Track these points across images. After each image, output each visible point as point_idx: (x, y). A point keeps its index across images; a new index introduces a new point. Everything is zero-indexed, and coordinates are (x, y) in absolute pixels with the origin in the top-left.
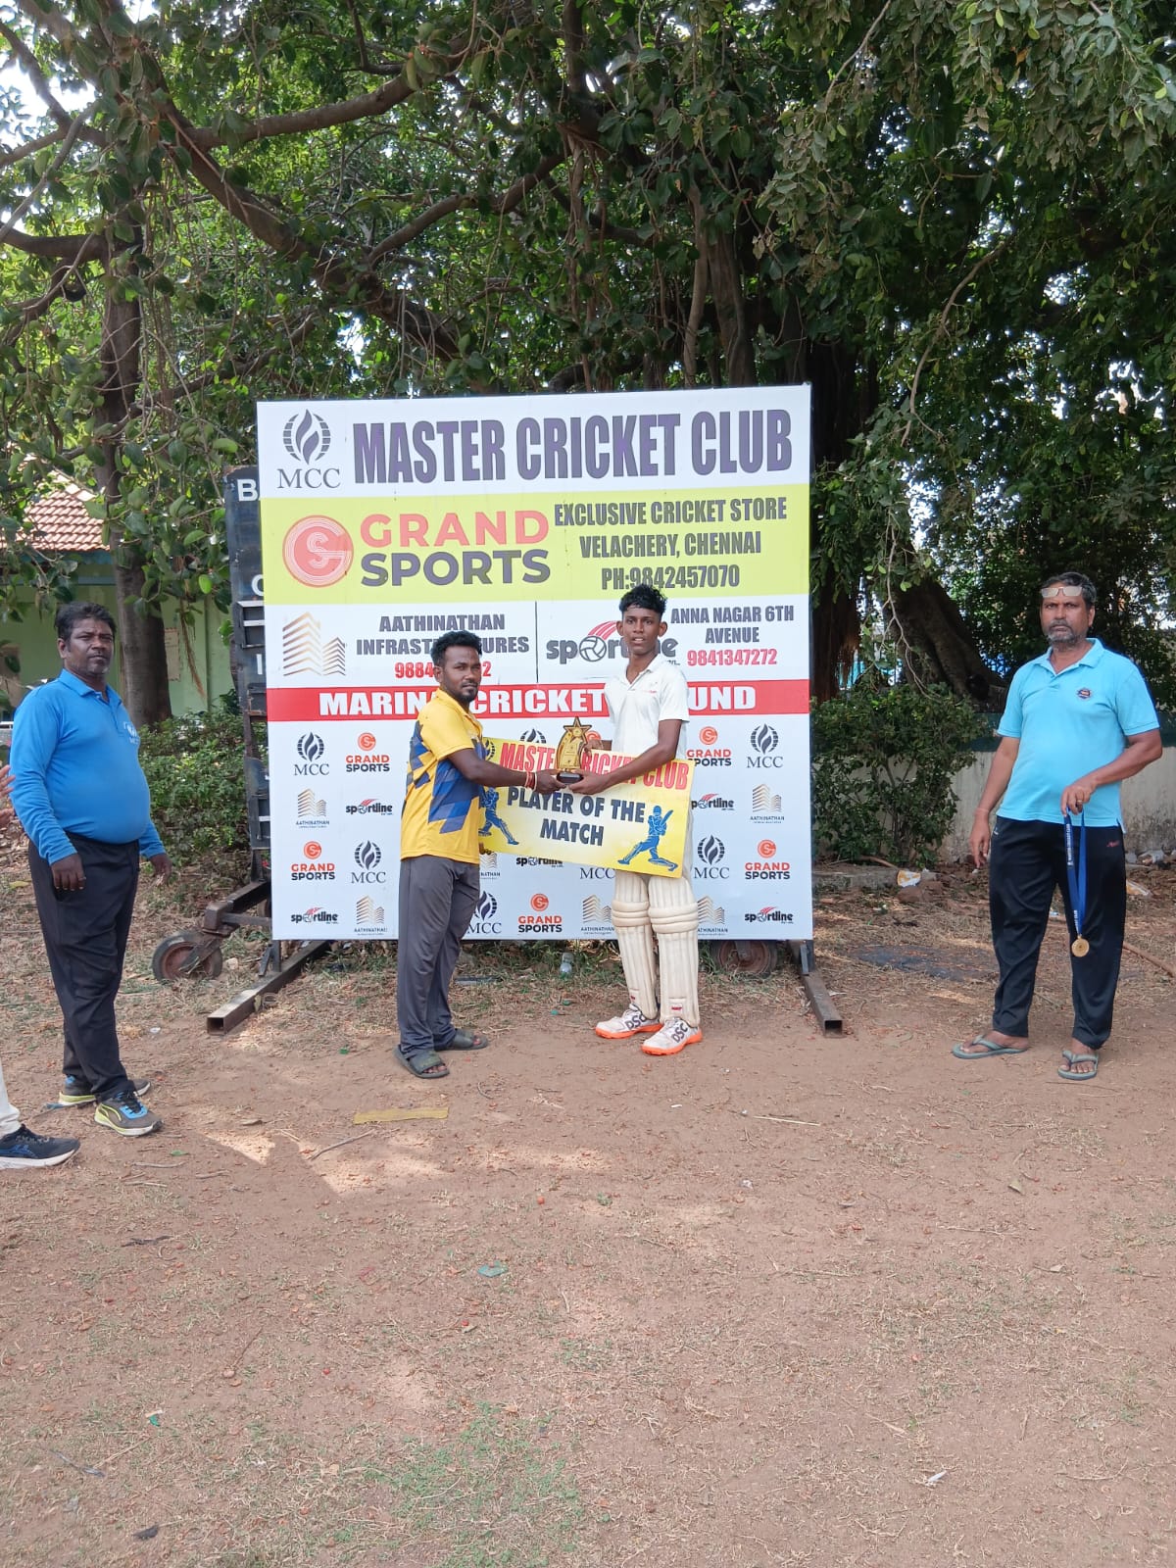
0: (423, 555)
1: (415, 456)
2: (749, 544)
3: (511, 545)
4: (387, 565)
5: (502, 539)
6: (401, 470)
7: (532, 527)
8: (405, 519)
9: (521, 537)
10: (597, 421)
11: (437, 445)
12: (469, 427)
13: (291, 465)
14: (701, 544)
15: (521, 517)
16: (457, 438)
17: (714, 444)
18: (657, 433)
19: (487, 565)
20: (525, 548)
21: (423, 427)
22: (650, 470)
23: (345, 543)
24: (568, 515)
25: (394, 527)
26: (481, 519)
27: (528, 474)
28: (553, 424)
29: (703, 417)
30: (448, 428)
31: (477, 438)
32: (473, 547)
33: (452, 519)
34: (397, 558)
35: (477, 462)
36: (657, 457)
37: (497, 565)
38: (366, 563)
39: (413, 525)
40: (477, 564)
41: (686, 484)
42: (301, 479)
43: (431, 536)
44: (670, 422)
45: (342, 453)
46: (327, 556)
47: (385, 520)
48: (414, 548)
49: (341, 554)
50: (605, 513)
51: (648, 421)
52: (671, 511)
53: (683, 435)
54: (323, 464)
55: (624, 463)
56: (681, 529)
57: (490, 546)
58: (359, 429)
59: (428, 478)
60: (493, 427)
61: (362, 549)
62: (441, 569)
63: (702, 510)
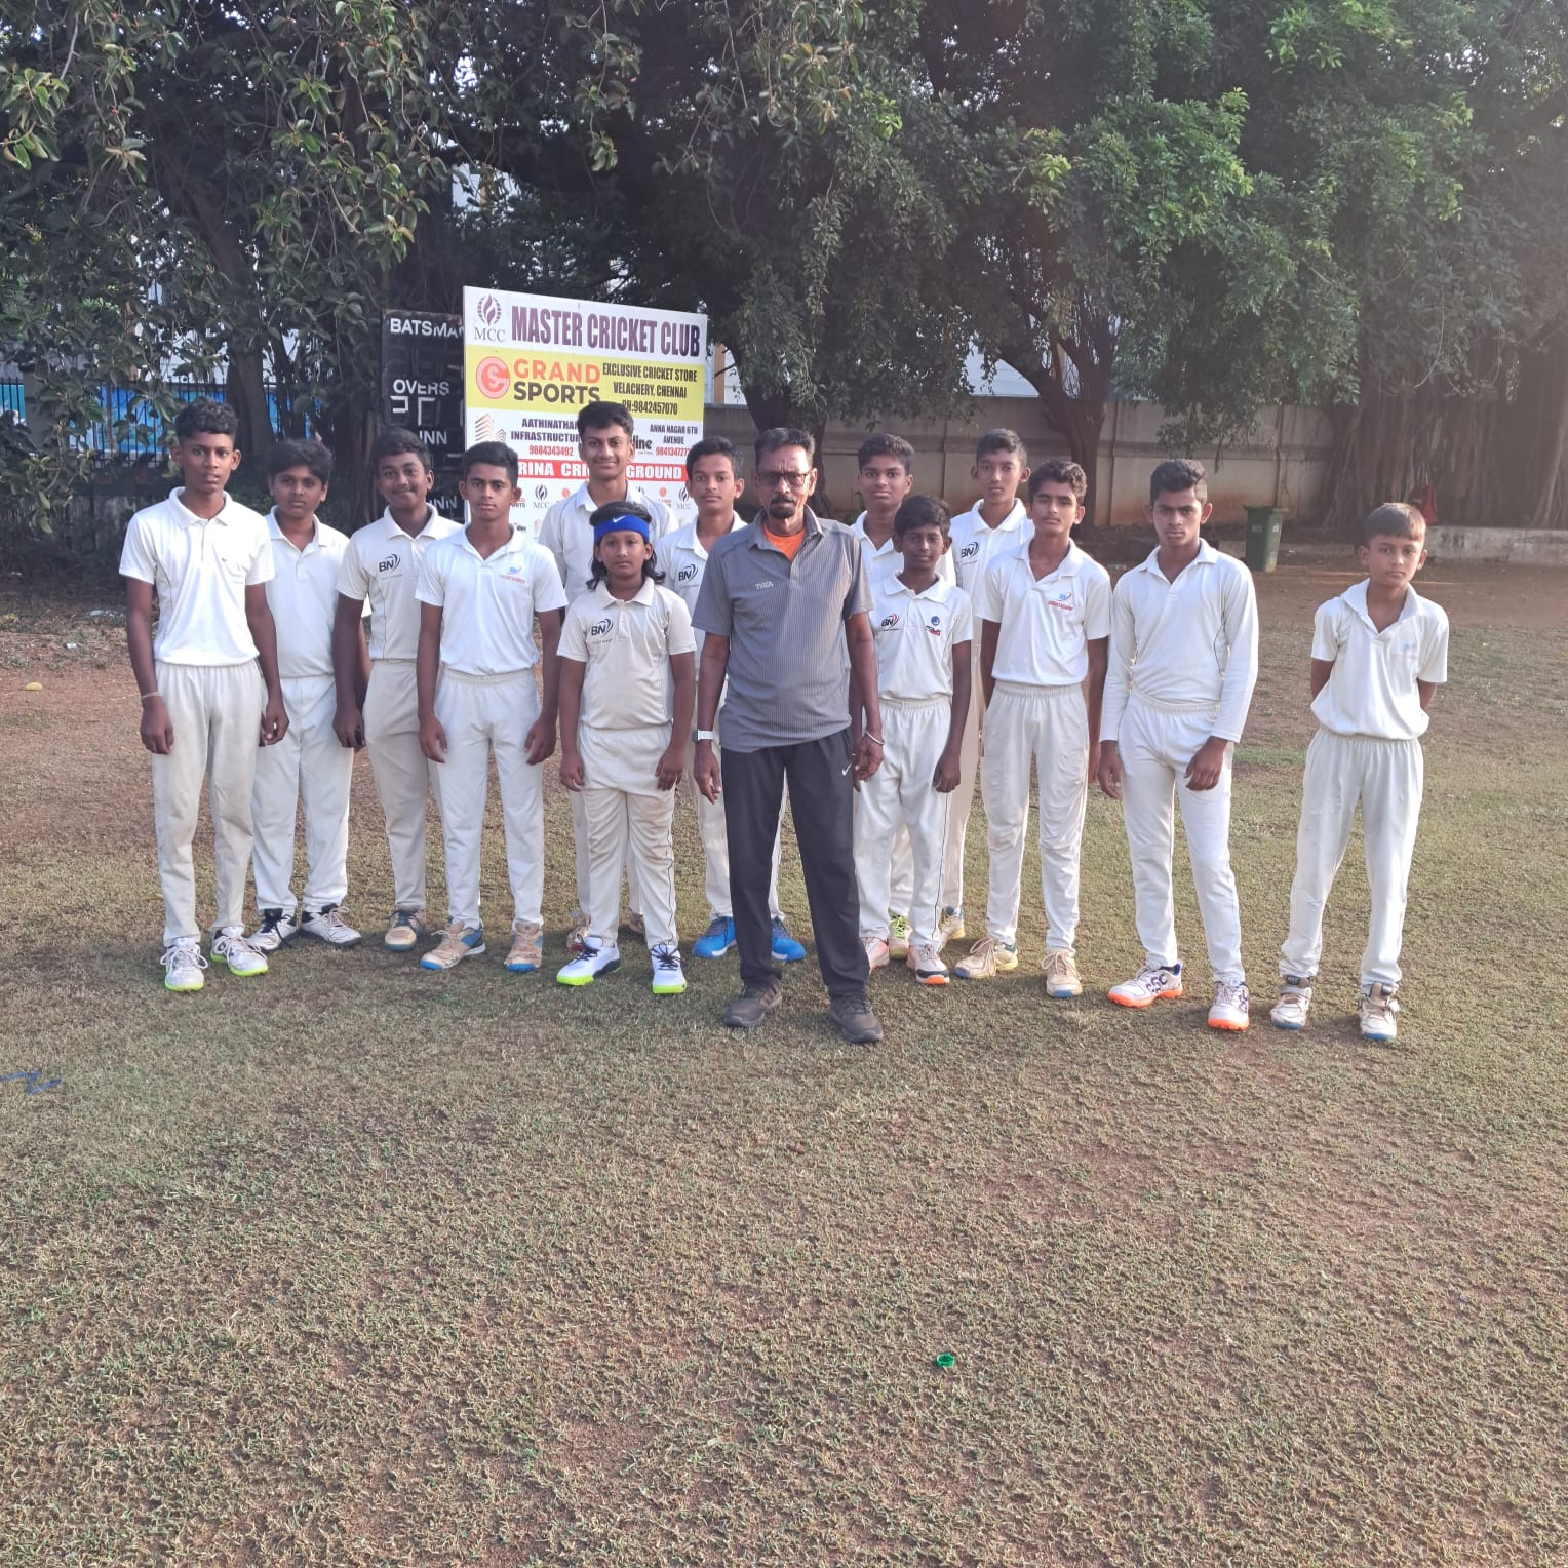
0: (543, 384)
1: (541, 328)
2: (680, 393)
3: (583, 383)
4: (526, 389)
5: (579, 380)
6: (533, 335)
7: (593, 374)
8: (535, 363)
9: (588, 380)
10: (622, 320)
11: (551, 323)
12: (567, 315)
13: (482, 325)
14: (664, 391)
15: (589, 367)
16: (561, 320)
17: (669, 339)
18: (647, 330)
19: (572, 393)
20: (590, 386)
21: (545, 312)
22: (644, 349)
23: (505, 374)
24: (610, 369)
25: (530, 367)
26: (570, 367)
27: (593, 345)
28: (604, 319)
29: (666, 325)
30: (557, 314)
31: (569, 322)
32: (566, 383)
33: (557, 365)
34: (531, 385)
35: (569, 335)
36: (647, 343)
37: (577, 392)
38: (516, 386)
39: (539, 367)
40: (568, 392)
41: (658, 359)
42: (485, 335)
43: (547, 374)
44: (653, 325)
45: (505, 323)
46: (498, 380)
47: (525, 362)
48: (538, 380)
49: (504, 380)
50: (625, 370)
51: (644, 323)
52: (652, 372)
53: (658, 331)
54: (497, 327)
55: (634, 344)
56: (655, 382)
57: (574, 383)
58: (515, 309)
59: (546, 341)
60: (577, 316)
61: (515, 379)
62: (551, 393)
63: (664, 373)
